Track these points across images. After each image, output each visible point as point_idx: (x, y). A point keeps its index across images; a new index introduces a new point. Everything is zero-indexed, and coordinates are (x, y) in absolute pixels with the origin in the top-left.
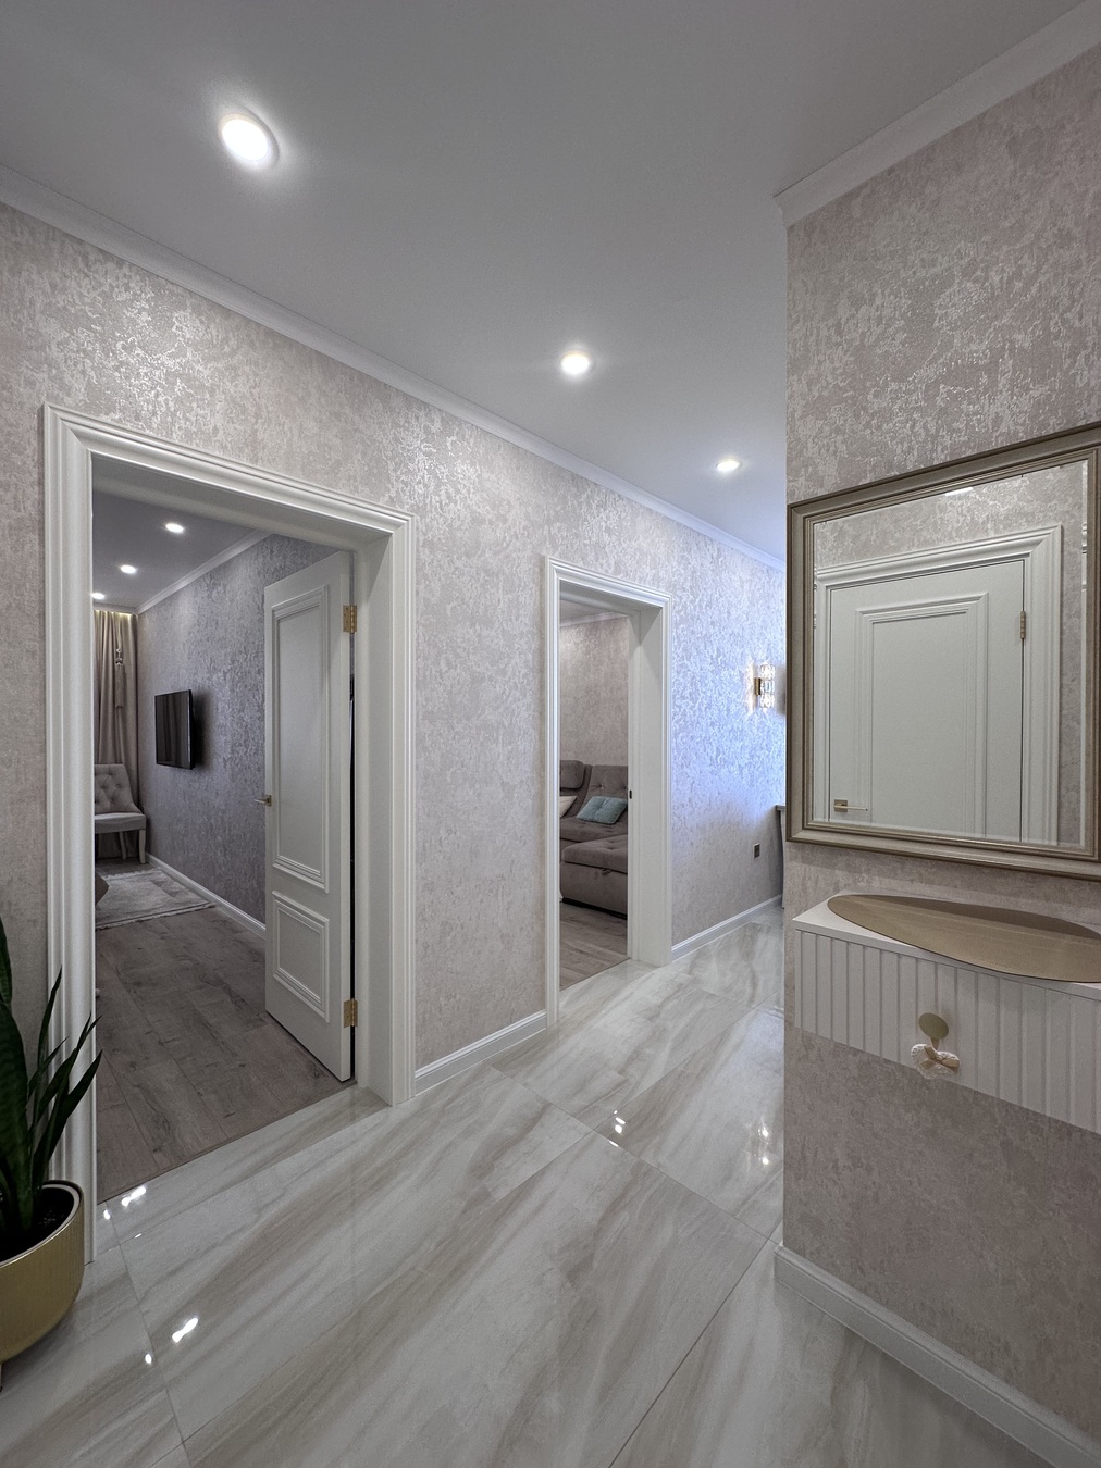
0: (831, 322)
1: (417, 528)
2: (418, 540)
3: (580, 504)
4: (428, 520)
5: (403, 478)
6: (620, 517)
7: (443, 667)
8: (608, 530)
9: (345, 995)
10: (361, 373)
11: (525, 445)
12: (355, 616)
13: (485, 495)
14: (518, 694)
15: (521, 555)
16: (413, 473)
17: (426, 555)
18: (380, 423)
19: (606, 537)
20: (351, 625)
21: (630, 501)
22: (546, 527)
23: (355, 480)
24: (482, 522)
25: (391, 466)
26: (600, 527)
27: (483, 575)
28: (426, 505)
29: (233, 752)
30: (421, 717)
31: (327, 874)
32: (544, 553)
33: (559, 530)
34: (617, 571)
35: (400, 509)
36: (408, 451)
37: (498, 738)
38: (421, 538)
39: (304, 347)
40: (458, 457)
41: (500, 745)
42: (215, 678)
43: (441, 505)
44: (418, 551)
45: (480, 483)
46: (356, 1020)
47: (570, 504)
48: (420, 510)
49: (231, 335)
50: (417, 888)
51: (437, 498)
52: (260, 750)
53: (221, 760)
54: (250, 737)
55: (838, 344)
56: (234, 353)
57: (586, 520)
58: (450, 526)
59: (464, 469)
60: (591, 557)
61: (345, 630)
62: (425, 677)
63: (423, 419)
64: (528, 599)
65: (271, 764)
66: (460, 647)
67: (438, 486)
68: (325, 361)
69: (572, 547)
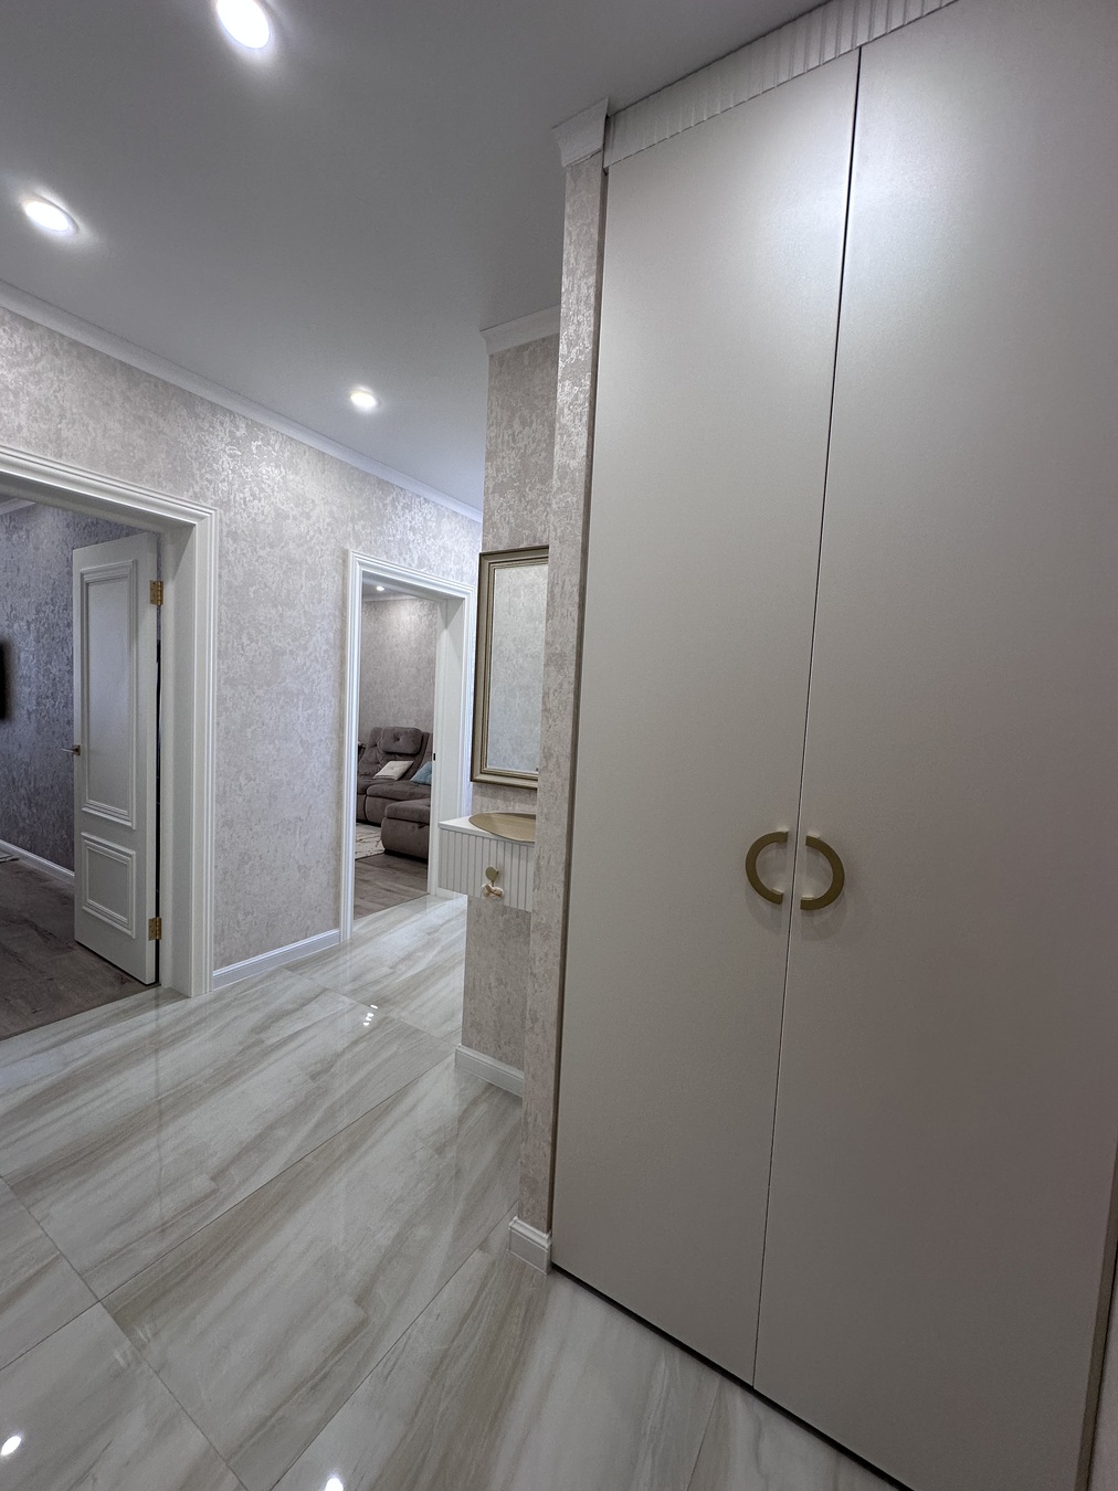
0: (510, 432)
1: (221, 521)
2: (221, 531)
3: (385, 505)
4: (232, 514)
5: (208, 476)
6: (425, 518)
7: (245, 640)
8: (412, 529)
9: (151, 914)
10: (165, 383)
11: (330, 451)
12: (162, 591)
13: (289, 494)
14: (318, 667)
15: (324, 548)
16: (218, 473)
17: (230, 545)
18: (184, 428)
19: (411, 536)
20: (157, 597)
21: (436, 505)
22: (350, 524)
23: (160, 477)
24: (287, 517)
25: (195, 465)
26: (405, 527)
27: (286, 563)
28: (229, 500)
29: (38, 704)
30: (222, 682)
31: (134, 813)
32: (347, 547)
33: (364, 527)
34: (421, 565)
35: (204, 504)
36: (213, 452)
37: (298, 702)
38: (225, 530)
39: (108, 357)
40: (264, 460)
41: (300, 709)
42: (16, 626)
43: (245, 502)
44: (221, 540)
45: (285, 483)
46: (160, 934)
47: (375, 504)
48: (224, 504)
49: (34, 345)
50: (217, 825)
51: (242, 495)
52: (69, 703)
53: (24, 712)
54: (58, 691)
55: (513, 448)
56: (37, 360)
57: (391, 519)
58: (254, 520)
59: (269, 472)
60: (395, 552)
61: (152, 602)
62: (227, 648)
63: (227, 424)
64: (330, 585)
65: (80, 716)
66: (261, 624)
67: (243, 484)
68: (128, 370)
69: (375, 541)
